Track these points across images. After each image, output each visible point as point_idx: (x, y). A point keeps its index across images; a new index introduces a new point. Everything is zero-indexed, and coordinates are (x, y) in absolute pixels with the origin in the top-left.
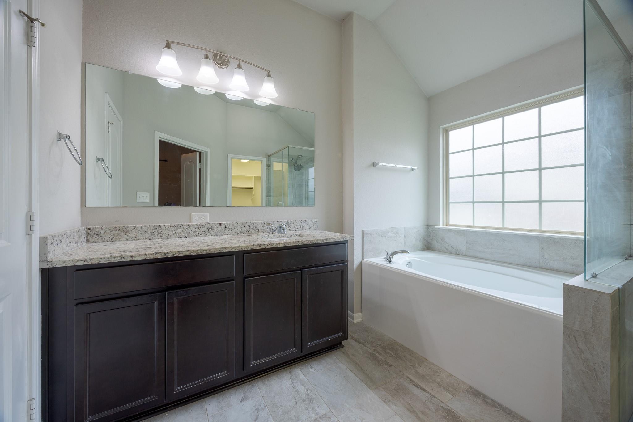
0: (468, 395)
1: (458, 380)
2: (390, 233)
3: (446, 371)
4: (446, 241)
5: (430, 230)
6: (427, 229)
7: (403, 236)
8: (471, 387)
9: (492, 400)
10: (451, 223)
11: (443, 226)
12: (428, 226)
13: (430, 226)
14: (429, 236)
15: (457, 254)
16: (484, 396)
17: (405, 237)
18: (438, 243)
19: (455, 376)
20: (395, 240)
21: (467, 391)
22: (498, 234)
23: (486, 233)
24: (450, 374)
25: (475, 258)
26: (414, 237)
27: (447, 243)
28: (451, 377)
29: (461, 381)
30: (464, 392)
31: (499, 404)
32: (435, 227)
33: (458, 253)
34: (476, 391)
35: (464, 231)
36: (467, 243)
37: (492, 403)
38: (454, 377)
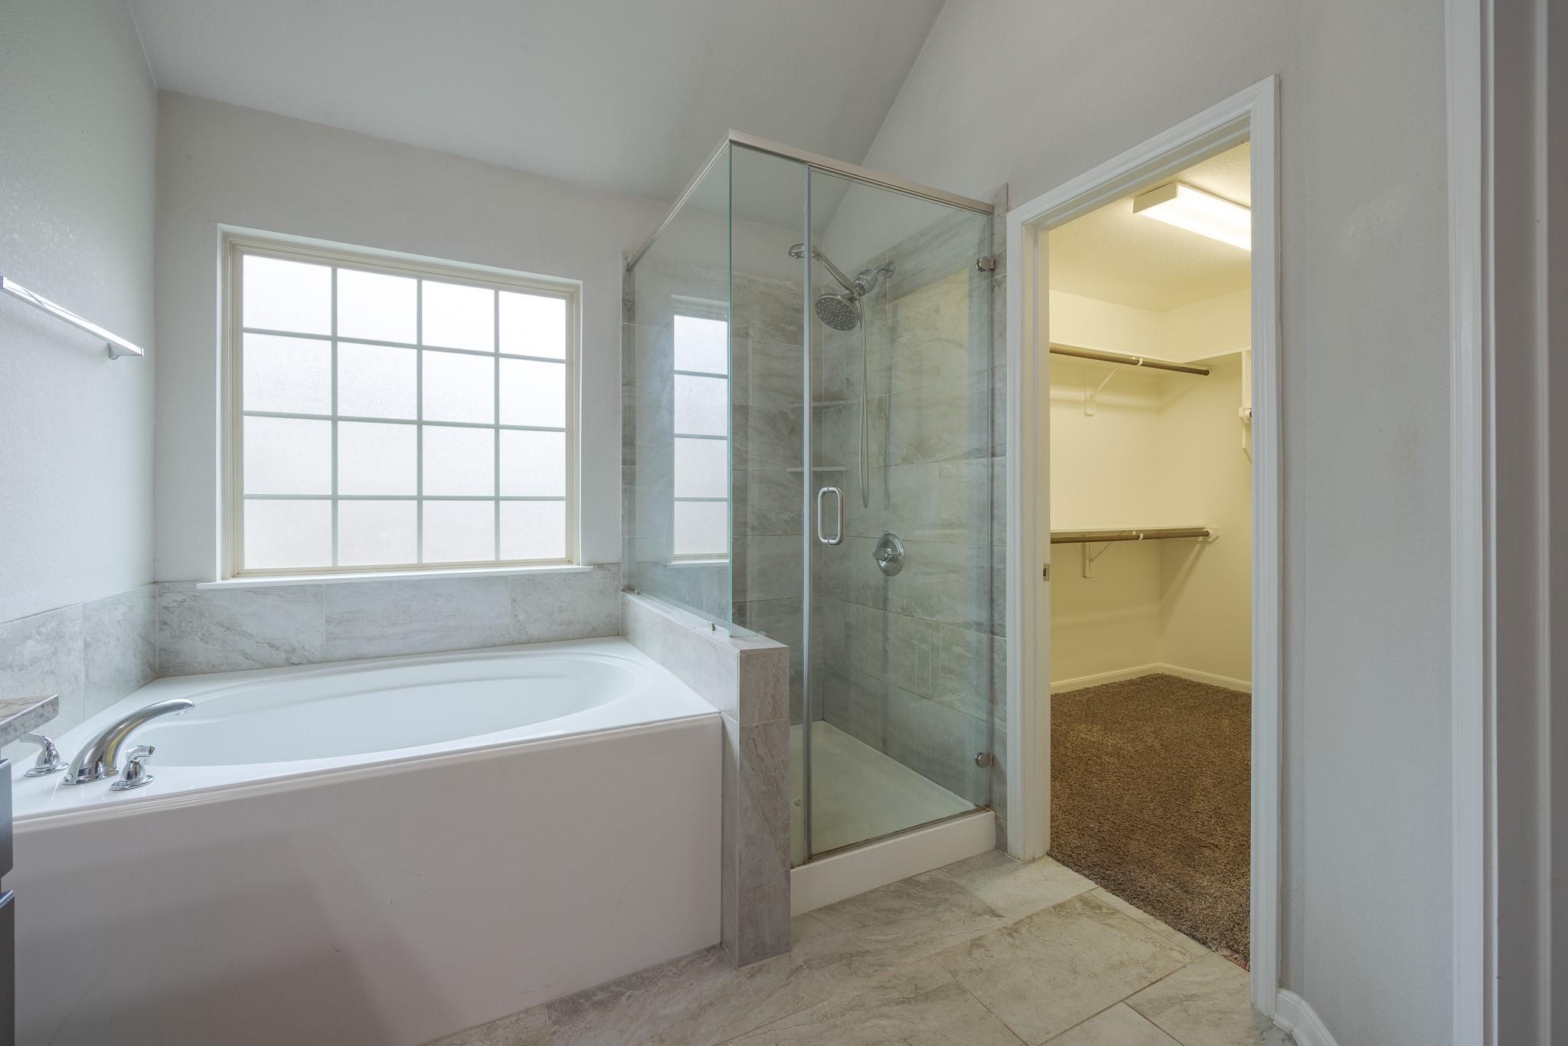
0: (567, 1027)
1: (514, 1018)
2: (30, 643)
3: (471, 1028)
4: (244, 629)
5: (169, 600)
6: (154, 597)
7: (81, 643)
8: (549, 1006)
9: (602, 988)
10: (249, 565)
11: (223, 579)
12: (157, 586)
13: (166, 585)
14: (165, 623)
15: (293, 664)
16: (586, 995)
17: (87, 645)
18: (207, 643)
19: (499, 1019)
20: (52, 672)
21: (555, 1023)
22: (420, 581)
23: (389, 583)
24: (484, 1025)
25: (357, 659)
26: (118, 640)
27: (252, 636)
28: (496, 1030)
29: (521, 1015)
30: (554, 1032)
31: (618, 983)
32: (200, 586)
33: (295, 660)
34: (563, 1001)
35: (317, 586)
36: (328, 621)
37: (608, 994)
38: (501, 1023)
